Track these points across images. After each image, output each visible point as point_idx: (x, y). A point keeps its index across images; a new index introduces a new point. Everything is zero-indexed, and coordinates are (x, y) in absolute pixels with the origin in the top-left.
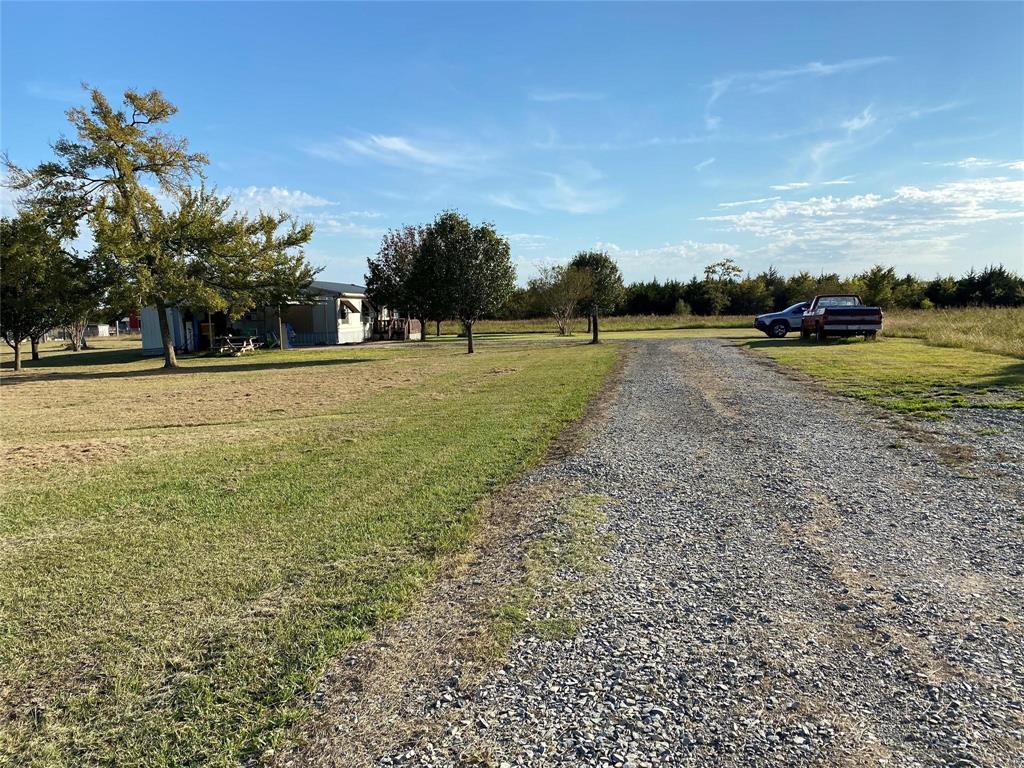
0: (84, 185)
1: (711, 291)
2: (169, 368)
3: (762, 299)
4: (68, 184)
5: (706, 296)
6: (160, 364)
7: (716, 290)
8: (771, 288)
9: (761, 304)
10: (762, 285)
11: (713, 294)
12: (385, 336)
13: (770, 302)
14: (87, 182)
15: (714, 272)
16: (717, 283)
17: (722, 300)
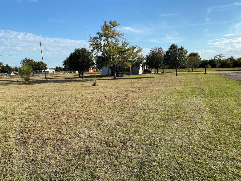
0: (101, 41)
1: (216, 62)
2: (115, 78)
3: (230, 64)
4: (98, 41)
5: (214, 63)
6: (114, 78)
7: (217, 61)
8: (232, 61)
9: (229, 65)
10: (229, 61)
11: (216, 63)
12: (147, 72)
13: (232, 65)
14: (101, 40)
15: (217, 57)
16: (217, 60)
17: (219, 64)
